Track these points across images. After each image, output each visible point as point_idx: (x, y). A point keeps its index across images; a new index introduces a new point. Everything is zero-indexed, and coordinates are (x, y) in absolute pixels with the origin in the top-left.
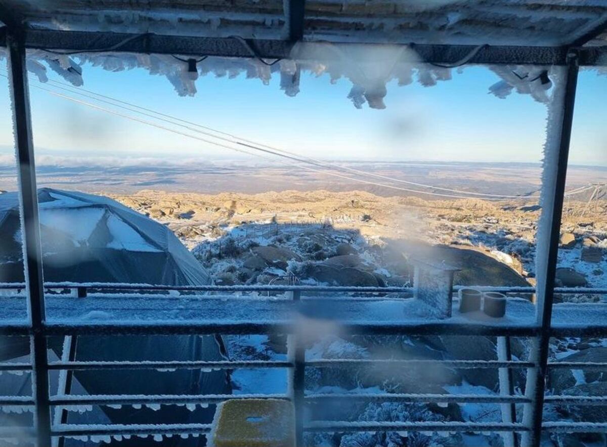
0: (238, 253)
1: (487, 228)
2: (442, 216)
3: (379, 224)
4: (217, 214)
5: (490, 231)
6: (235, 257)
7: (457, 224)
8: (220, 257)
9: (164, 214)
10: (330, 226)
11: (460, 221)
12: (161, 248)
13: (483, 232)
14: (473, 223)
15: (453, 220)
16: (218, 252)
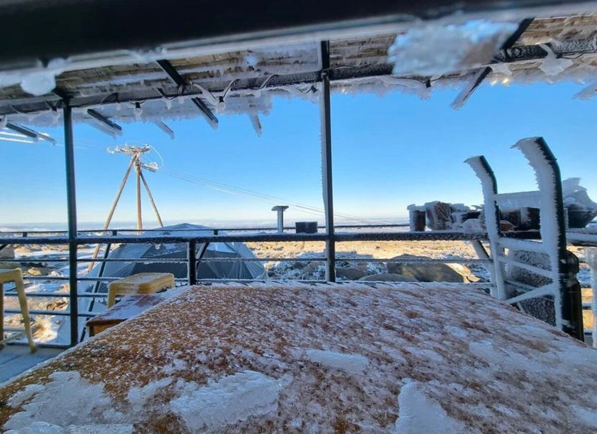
0: (302, 267)
1: (453, 253)
2: (426, 247)
3: (385, 250)
4: (295, 248)
5: (455, 254)
6: (300, 268)
7: (434, 251)
8: (292, 268)
9: (267, 248)
10: (355, 252)
11: (436, 249)
12: (235, 251)
13: (451, 255)
14: (445, 250)
15: (432, 249)
16: (291, 266)
